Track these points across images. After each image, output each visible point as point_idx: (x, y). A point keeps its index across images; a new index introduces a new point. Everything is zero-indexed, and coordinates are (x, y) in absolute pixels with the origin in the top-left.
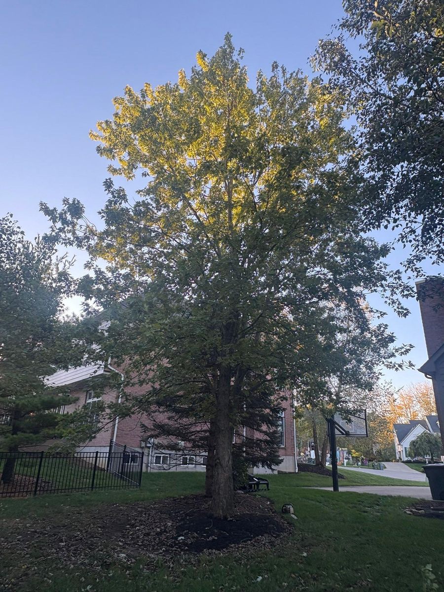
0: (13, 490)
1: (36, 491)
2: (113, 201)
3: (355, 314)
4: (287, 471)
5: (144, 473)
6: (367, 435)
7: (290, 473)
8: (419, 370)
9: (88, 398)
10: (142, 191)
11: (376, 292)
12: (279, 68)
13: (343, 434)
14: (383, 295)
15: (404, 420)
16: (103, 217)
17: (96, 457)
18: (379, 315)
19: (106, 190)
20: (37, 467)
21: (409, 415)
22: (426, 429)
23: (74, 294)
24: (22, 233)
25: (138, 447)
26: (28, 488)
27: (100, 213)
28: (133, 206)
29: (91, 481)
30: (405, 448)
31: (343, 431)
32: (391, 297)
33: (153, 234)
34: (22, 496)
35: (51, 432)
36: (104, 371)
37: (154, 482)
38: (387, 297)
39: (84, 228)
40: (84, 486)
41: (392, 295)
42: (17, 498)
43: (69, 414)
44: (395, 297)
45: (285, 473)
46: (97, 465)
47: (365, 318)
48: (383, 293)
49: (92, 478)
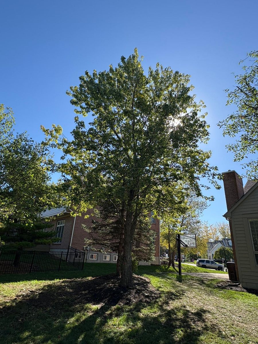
0: (19, 270)
1: (31, 271)
2: (78, 127)
3: (194, 187)
4: (155, 264)
5: (85, 263)
6: (196, 247)
7: (156, 265)
8: (223, 216)
9: (57, 224)
10: (91, 123)
11: (205, 177)
12: (160, 66)
13: (184, 246)
14: (209, 178)
15: (212, 241)
16: (73, 135)
17: (62, 254)
18: (207, 188)
19: (75, 122)
20: (32, 259)
21: (215, 238)
22: (223, 245)
23: (56, 171)
24: (33, 141)
25: (82, 250)
26: (27, 269)
27: (71, 133)
28: (88, 130)
29: (59, 266)
30: (213, 254)
31: (184, 245)
32: (212, 180)
33: (96, 144)
34: (24, 273)
35: (39, 241)
36: (67, 211)
37: (90, 268)
38: (210, 180)
39: (62, 139)
40: (55, 269)
41: (213, 178)
42: (21, 274)
43: (49, 232)
44: (214, 180)
45: (154, 265)
46: (62, 258)
47: (199, 189)
48: (208, 177)
49: (59, 265)
